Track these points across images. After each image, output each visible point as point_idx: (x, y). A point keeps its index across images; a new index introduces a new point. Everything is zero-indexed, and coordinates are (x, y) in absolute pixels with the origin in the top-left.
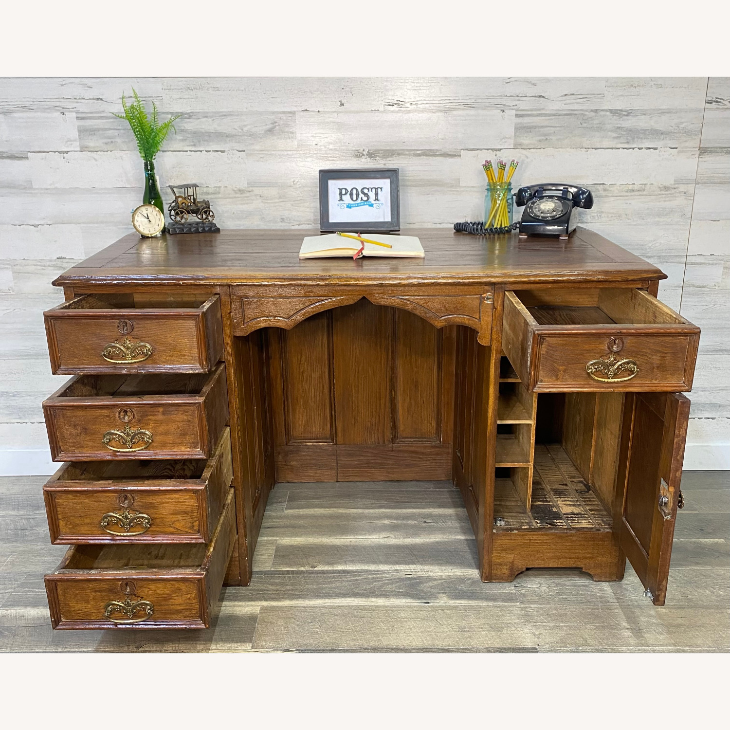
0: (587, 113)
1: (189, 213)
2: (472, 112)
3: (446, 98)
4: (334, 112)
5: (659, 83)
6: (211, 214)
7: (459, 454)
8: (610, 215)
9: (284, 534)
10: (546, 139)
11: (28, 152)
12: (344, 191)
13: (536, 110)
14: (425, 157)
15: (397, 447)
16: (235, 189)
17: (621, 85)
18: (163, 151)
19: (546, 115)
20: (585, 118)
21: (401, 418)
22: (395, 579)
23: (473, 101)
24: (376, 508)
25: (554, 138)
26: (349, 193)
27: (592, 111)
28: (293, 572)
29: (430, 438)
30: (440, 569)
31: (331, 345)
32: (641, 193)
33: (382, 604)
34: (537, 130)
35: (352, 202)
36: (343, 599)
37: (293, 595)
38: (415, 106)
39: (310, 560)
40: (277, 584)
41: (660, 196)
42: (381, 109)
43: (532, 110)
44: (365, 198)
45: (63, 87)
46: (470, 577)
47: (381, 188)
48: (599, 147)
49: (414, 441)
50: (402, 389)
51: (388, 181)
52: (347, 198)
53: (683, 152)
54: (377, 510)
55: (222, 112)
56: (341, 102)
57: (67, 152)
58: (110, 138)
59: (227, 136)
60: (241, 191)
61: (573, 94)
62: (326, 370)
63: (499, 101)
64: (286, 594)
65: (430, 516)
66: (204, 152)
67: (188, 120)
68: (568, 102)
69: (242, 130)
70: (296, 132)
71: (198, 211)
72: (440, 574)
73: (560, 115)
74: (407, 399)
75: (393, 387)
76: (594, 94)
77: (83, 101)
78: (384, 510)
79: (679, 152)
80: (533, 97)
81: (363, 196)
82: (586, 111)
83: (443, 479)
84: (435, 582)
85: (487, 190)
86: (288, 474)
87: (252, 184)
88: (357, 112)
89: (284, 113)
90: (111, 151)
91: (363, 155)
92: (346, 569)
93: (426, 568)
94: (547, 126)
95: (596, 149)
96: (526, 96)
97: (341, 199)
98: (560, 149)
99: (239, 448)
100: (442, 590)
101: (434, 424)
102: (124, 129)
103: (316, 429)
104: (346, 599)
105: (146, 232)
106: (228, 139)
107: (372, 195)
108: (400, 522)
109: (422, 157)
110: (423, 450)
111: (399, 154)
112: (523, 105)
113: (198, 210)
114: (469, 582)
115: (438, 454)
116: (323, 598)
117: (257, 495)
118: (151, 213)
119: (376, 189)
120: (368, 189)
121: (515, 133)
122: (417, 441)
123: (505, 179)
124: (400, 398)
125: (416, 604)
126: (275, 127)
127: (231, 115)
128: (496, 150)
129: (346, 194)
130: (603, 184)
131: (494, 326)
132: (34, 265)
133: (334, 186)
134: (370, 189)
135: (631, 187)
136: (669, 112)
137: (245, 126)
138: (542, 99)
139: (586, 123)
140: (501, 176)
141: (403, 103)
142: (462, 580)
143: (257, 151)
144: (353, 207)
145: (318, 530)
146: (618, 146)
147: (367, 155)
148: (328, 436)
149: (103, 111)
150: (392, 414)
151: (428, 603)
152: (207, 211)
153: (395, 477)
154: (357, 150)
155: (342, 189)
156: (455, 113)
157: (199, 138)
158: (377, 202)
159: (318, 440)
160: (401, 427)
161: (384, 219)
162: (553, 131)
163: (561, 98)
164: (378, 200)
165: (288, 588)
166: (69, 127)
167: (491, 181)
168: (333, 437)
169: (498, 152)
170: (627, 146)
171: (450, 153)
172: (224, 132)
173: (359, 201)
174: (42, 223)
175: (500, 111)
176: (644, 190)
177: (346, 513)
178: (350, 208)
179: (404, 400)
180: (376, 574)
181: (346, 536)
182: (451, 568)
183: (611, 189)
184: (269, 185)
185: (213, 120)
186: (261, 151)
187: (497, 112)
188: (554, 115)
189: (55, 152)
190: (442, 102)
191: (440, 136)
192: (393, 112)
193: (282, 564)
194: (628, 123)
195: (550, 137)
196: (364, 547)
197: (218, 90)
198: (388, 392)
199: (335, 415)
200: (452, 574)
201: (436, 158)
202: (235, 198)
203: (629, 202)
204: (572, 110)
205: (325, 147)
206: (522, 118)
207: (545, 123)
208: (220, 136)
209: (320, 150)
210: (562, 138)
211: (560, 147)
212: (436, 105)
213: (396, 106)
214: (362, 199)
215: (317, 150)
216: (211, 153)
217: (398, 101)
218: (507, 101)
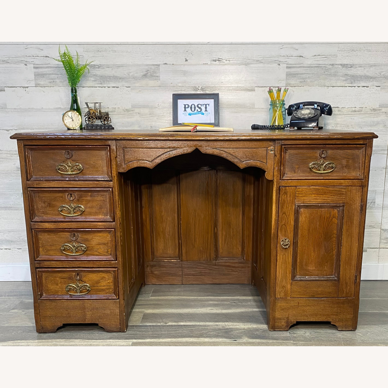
0: (327, 66)
1: (96, 119)
2: (261, 65)
3: (246, 57)
4: (182, 65)
5: (369, 49)
6: (109, 119)
7: (255, 265)
8: (342, 126)
9: (149, 308)
11: (5, 87)
12: (187, 106)
13: (298, 64)
15: (218, 263)
16: (124, 109)
17: (347, 50)
18: (83, 87)
20: (326, 69)
21: (220, 245)
22: (215, 329)
23: (262, 59)
24: (205, 296)
25: (309, 80)
26: (190, 107)
27: (330, 65)
28: (153, 326)
29: (237, 258)
30: (243, 324)
31: (179, 200)
32: (360, 113)
33: (207, 341)
34: (299, 75)
35: (192, 112)
36: (183, 339)
37: (152, 336)
38: (228, 61)
39: (164, 320)
40: (143, 331)
41: (371, 114)
42: (209, 63)
43: (295, 64)
44: (199, 110)
45: (26, 50)
46: (262, 328)
47: (209, 105)
48: (335, 86)
49: (229, 259)
50: (221, 228)
51: (213, 100)
52: (188, 110)
53: (383, 88)
54: (206, 297)
55: (118, 65)
56: (186, 59)
57: (27, 87)
58: (52, 79)
59: (120, 79)
60: (127, 110)
61: (319, 55)
62: (176, 215)
63: (277, 59)
64: (148, 336)
65: (238, 300)
66: (107, 88)
67: (98, 69)
68: (316, 59)
69: (129, 75)
70: (160, 76)
71: (102, 118)
72: (243, 327)
73: (312, 67)
74: (224, 233)
75: (216, 226)
76: (331, 55)
77: (38, 58)
78: (210, 297)
79: (381, 89)
80: (296, 56)
81: (198, 109)
82: (327, 65)
83: (246, 283)
84: (240, 331)
85: (270, 105)
86: (153, 279)
87: (134, 106)
88: (195, 65)
89: (153, 65)
90: (53, 87)
91: (198, 89)
92: (186, 324)
93: (235, 324)
94: (304, 74)
95: (333, 87)
96: (292, 56)
97: (185, 110)
98: (312, 87)
99: (121, 243)
100: (244, 334)
101: (240, 249)
102: (60, 74)
103: (170, 251)
104: (185, 339)
105: (71, 127)
106: (120, 80)
107: (203, 108)
108: (219, 302)
109: (233, 91)
110: (233, 265)
111: (219, 89)
112: (290, 61)
113: (102, 116)
114: (261, 331)
115: (242, 267)
116: (171, 338)
117: (132, 281)
118: (74, 116)
119: (206, 105)
120: (201, 105)
121: (286, 77)
122: (230, 259)
123: (281, 98)
124: (220, 233)
125: (228, 341)
126: (148, 73)
127: (123, 66)
128: (275, 87)
129: (188, 107)
130: (338, 107)
131: (275, 167)
132: (6, 154)
133: (181, 103)
134: (202, 105)
135: (354, 109)
136: (375, 65)
138: (301, 58)
139: (327, 72)
140: (278, 96)
142: (257, 330)
143: (138, 87)
144: (192, 115)
145: (169, 306)
146: (347, 85)
147: (201, 89)
148: (177, 256)
149: (49, 64)
150: (215, 243)
151: (236, 340)
152: (107, 117)
153: (217, 281)
154: (195, 87)
155: (186, 105)
156: (252, 65)
157: (104, 79)
158: (206, 112)
159: (171, 259)
160: (221, 251)
161: (210, 121)
162: (308, 77)
163: (312, 58)
165: (150, 333)
166: (29, 73)
167: (273, 100)
168: (180, 256)
170: (351, 85)
171: (249, 89)
172: (119, 76)
173: (196, 111)
174: (11, 129)
176: (362, 111)
177: (186, 299)
178: (190, 115)
179: (222, 234)
180: (204, 327)
181: (186, 309)
182: (250, 324)
183: (343, 110)
184: (144, 107)
185: (112, 69)
186: (140, 87)
187: (276, 65)
188: (309, 67)
189: (20, 87)
190: (244, 59)
191: (243, 79)
192: (216, 65)
193: (147, 322)
194: (352, 72)
195: (307, 80)
196: (197, 314)
198: (213, 229)
199: (181, 243)
200: (251, 327)
201: (241, 92)
202: (124, 114)
203: (353, 118)
204: (319, 64)
205: (177, 85)
206: (290, 69)
207: (304, 72)
208: (116, 78)
209: (174, 86)
210: (313, 80)
211: (312, 85)
212: (240, 61)
213: (217, 61)
214: (197, 111)
215: (171, 87)
216: (111, 88)
217: (218, 58)
218: (281, 59)
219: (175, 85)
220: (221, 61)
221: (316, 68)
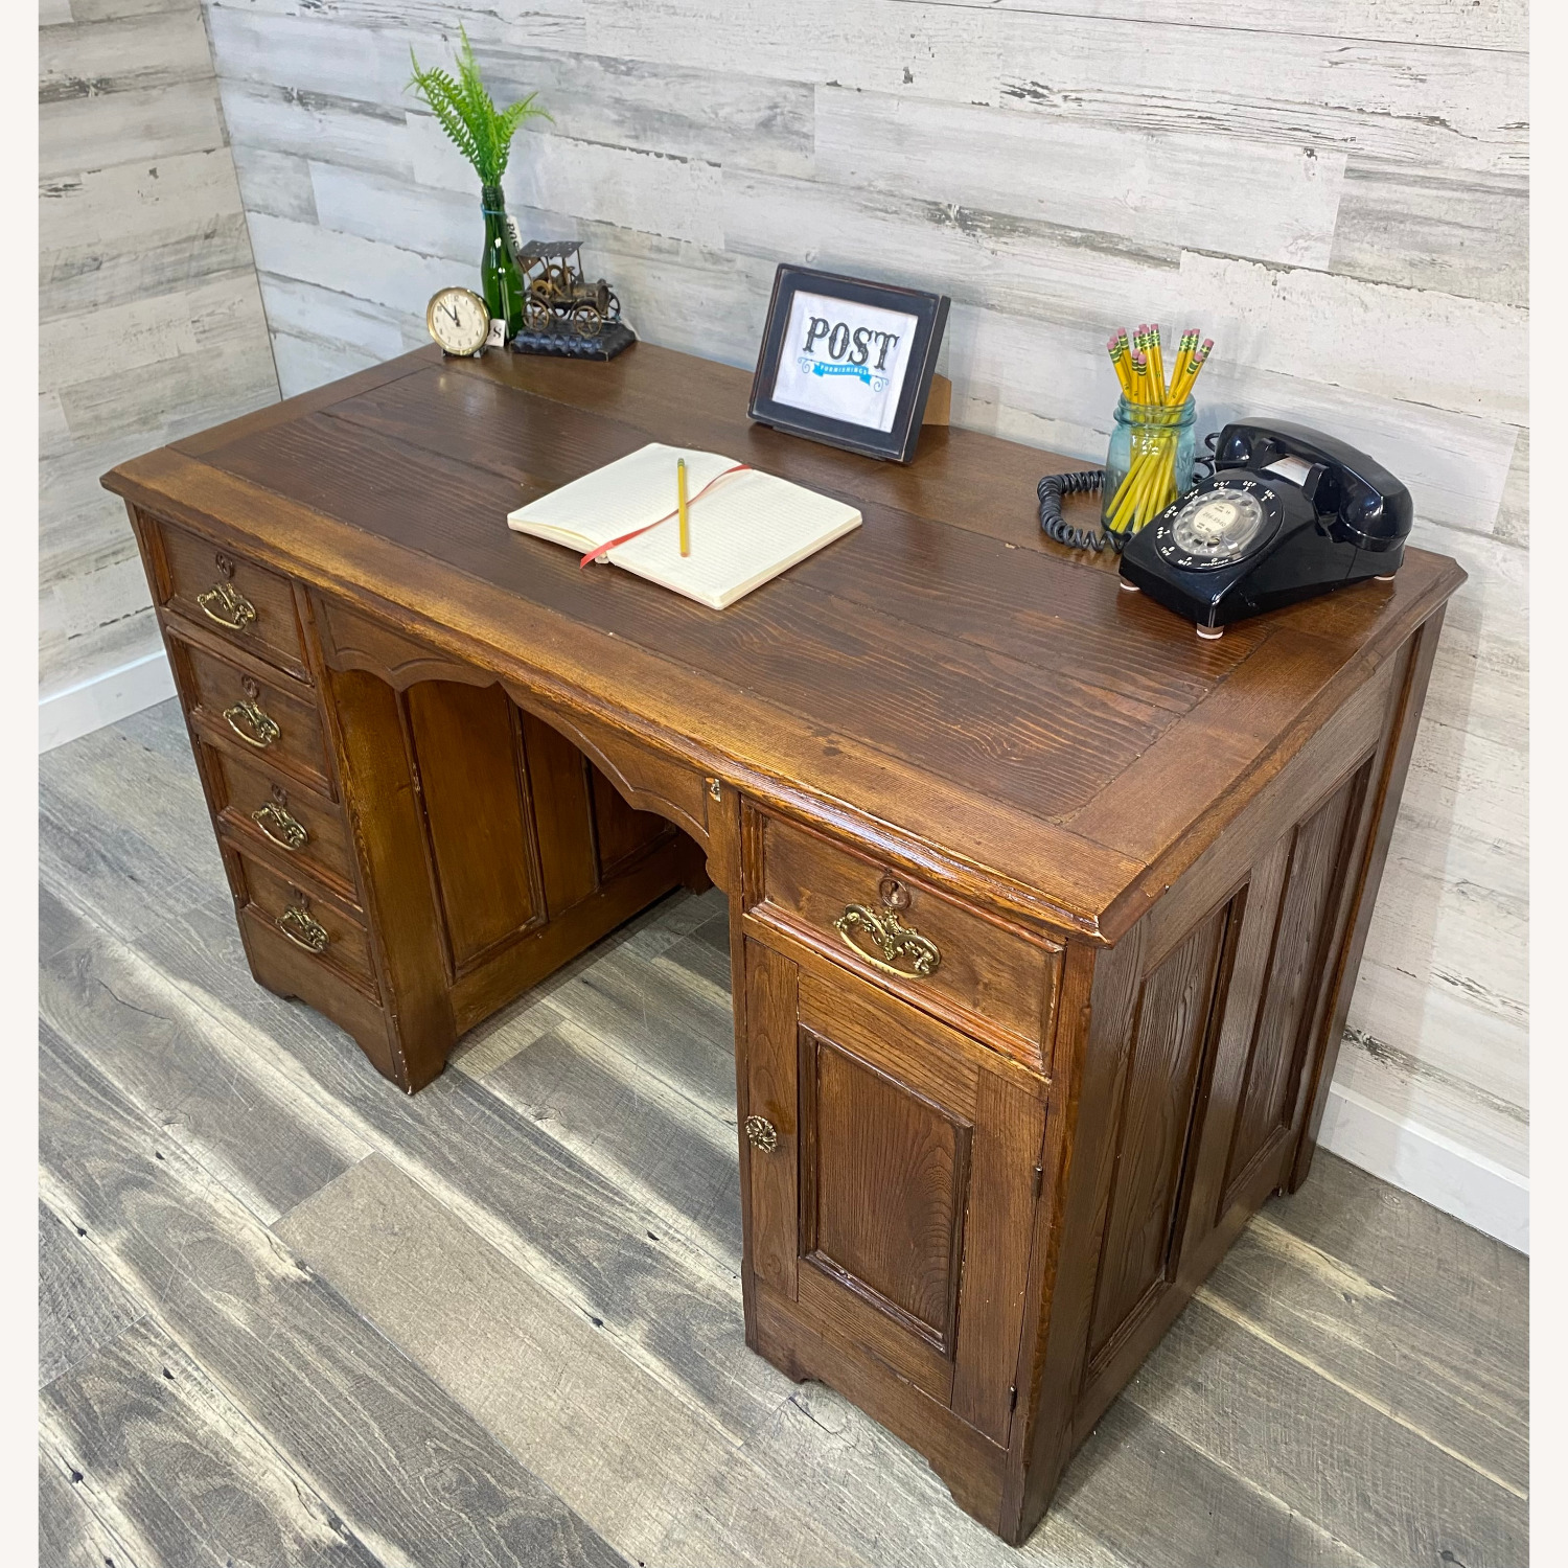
2: (1222, 143)
3: (1157, 93)
4: (892, 95)
10: (1433, 263)
12: (819, 330)
13: (1413, 163)
14: (1088, 251)
16: (705, 250)
19: (1442, 184)
23: (1229, 109)
25: (1456, 262)
26: (829, 334)
28: (499, 1107)
34: (1408, 226)
35: (829, 360)
38: (1074, 105)
42: (995, 102)
43: (1398, 163)
44: (858, 357)
47: (896, 339)
51: (912, 322)
52: (821, 346)
55: (682, 67)
56: (906, 70)
59: (690, 126)
60: (713, 257)
63: (1302, 120)
66: (652, 156)
67: (625, 79)
69: (717, 115)
70: (813, 136)
73: (1489, 191)
80: (1408, 117)
81: (855, 349)
87: (736, 245)
88: (940, 103)
89: (793, 84)
91: (948, 217)
94: (1440, 221)
96: (1389, 114)
97: (808, 348)
98: (1472, 302)
105: (453, 347)
106: (692, 133)
107: (874, 350)
109: (1082, 249)
111: (1027, 232)
112: (1375, 142)
118: (463, 308)
119: (887, 337)
120: (870, 334)
121: (1338, 227)
126: (775, 117)
127: (696, 77)
128: (1277, 267)
129: (822, 335)
133: (807, 306)
134: (874, 335)
137: (722, 105)
138: (1437, 129)
141: (1045, 92)
143: (743, 169)
144: (828, 373)
147: (956, 219)
154: (935, 203)
155: (819, 320)
156: (1176, 138)
157: (644, 122)
158: (879, 372)
161: (879, 423)
162: (1455, 241)
163: (1502, 136)
164: (883, 369)
167: (1128, 398)
169: (1281, 275)
171: (1152, 252)
172: (686, 114)
173: (844, 361)
175: (1300, 150)
178: (821, 373)
184: (763, 254)
185: (667, 84)
186: (750, 170)
187: (1292, 153)
188: (1469, 188)
190: (1142, 101)
191: (1133, 200)
192: (1019, 113)
193: (508, 1079)
195: (1446, 258)
197: (675, 14)
201: (1116, 259)
202: (704, 270)
205: (870, 185)
206: (1365, 183)
207: (1439, 210)
208: (681, 125)
209: (860, 188)
210: (1484, 265)
211: (1474, 294)
212: (1124, 108)
213: (1028, 98)
214: (851, 358)
215: (853, 188)
216: (664, 159)
217: (1034, 84)
218: (1327, 124)
219: (866, 184)
220: (1043, 96)
221: (1510, 199)
